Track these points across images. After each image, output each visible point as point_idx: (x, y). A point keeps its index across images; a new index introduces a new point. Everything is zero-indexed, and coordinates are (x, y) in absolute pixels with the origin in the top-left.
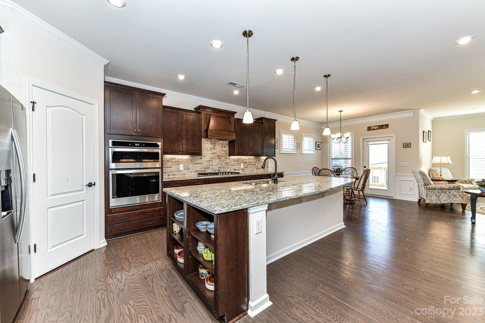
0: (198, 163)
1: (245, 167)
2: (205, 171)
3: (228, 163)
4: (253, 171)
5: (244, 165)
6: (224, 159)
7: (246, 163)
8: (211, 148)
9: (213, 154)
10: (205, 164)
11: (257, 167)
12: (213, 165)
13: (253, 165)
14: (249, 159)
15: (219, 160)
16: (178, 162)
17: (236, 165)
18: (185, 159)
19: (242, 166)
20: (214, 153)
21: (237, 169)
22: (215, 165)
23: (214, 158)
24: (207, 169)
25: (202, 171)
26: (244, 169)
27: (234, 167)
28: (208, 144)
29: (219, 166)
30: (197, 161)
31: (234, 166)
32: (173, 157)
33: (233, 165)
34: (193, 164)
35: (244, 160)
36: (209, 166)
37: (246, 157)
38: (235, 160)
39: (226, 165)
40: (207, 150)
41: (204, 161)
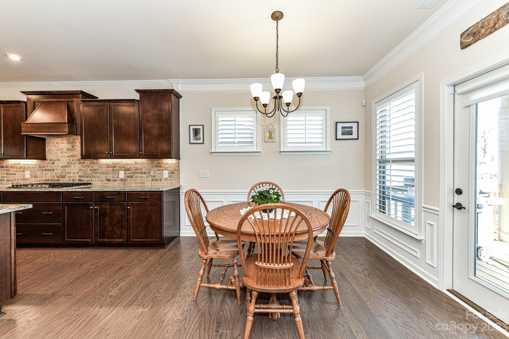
0: (49, 170)
1: (128, 177)
2: (59, 180)
3: (95, 170)
4: (143, 183)
5: (125, 174)
6: (89, 163)
7: (129, 170)
8: (68, 149)
9: (70, 157)
10: (59, 171)
11: (154, 176)
12: (70, 173)
13: (145, 173)
14: (136, 163)
15: (81, 165)
16: (23, 169)
17: (110, 174)
18: (32, 164)
19: (122, 174)
20: (72, 156)
21: (112, 179)
22: (74, 173)
23: (73, 162)
24: (62, 178)
25: (55, 180)
26: (126, 180)
27: (106, 176)
28: (63, 143)
29: (80, 174)
30: (48, 166)
31: (106, 174)
32: (18, 162)
33: (104, 173)
34: (43, 171)
35: (126, 166)
36: (64, 174)
37: (130, 160)
38: (108, 166)
39: (92, 173)
40: (62, 152)
41: (57, 166)
